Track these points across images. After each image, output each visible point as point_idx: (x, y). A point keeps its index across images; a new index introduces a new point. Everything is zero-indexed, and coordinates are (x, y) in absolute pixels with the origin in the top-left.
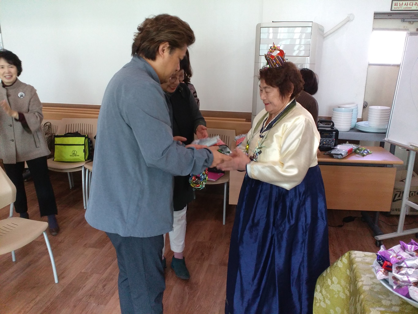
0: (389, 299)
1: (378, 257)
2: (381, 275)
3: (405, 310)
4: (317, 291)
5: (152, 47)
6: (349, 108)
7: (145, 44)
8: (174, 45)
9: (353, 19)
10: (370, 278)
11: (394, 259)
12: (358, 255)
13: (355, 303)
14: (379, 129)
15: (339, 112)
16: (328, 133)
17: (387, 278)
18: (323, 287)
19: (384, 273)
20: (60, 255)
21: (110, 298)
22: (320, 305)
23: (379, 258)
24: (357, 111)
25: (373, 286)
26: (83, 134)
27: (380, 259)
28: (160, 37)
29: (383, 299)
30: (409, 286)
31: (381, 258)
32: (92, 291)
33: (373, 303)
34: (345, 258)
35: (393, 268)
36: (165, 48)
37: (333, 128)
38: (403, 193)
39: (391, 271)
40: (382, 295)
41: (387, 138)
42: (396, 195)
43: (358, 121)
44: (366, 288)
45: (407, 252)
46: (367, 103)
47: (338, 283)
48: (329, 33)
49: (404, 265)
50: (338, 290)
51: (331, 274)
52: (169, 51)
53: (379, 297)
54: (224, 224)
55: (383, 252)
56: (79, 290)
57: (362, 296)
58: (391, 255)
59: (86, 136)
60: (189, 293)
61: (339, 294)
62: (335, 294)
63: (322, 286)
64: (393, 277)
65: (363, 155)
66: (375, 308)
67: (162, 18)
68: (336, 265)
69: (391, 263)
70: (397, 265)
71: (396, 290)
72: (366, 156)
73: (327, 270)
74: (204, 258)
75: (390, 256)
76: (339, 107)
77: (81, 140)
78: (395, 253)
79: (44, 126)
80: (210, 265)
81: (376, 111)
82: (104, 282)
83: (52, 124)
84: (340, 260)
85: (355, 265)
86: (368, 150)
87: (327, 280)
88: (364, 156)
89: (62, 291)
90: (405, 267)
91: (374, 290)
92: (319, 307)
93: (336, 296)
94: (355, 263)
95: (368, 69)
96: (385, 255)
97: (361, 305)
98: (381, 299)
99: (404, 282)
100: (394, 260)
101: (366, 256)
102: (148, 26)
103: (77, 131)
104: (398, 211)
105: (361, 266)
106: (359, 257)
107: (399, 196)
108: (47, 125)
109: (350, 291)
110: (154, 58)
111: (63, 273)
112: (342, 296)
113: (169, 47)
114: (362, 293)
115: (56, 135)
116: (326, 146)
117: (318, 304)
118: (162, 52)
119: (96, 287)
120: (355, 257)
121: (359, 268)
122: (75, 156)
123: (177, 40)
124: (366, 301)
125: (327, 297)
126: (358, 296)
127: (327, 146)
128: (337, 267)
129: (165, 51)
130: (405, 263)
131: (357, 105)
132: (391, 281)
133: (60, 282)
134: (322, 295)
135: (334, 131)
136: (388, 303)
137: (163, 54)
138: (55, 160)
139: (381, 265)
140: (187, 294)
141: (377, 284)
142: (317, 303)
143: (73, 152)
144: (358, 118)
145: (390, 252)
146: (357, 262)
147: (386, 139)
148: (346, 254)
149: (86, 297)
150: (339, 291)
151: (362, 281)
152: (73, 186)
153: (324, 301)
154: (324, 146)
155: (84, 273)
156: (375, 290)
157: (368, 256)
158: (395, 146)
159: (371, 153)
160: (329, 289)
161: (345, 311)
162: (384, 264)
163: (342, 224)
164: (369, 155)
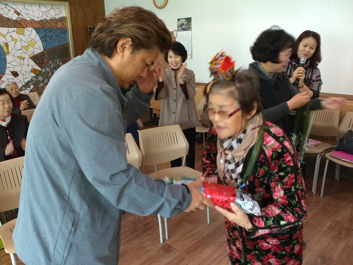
5: (109, 40)
8: (138, 45)
36: (127, 46)
74: (341, 237)
80: (347, 246)
110: (110, 55)
113: (132, 45)
118: (121, 50)
129: (125, 49)
137: (121, 53)
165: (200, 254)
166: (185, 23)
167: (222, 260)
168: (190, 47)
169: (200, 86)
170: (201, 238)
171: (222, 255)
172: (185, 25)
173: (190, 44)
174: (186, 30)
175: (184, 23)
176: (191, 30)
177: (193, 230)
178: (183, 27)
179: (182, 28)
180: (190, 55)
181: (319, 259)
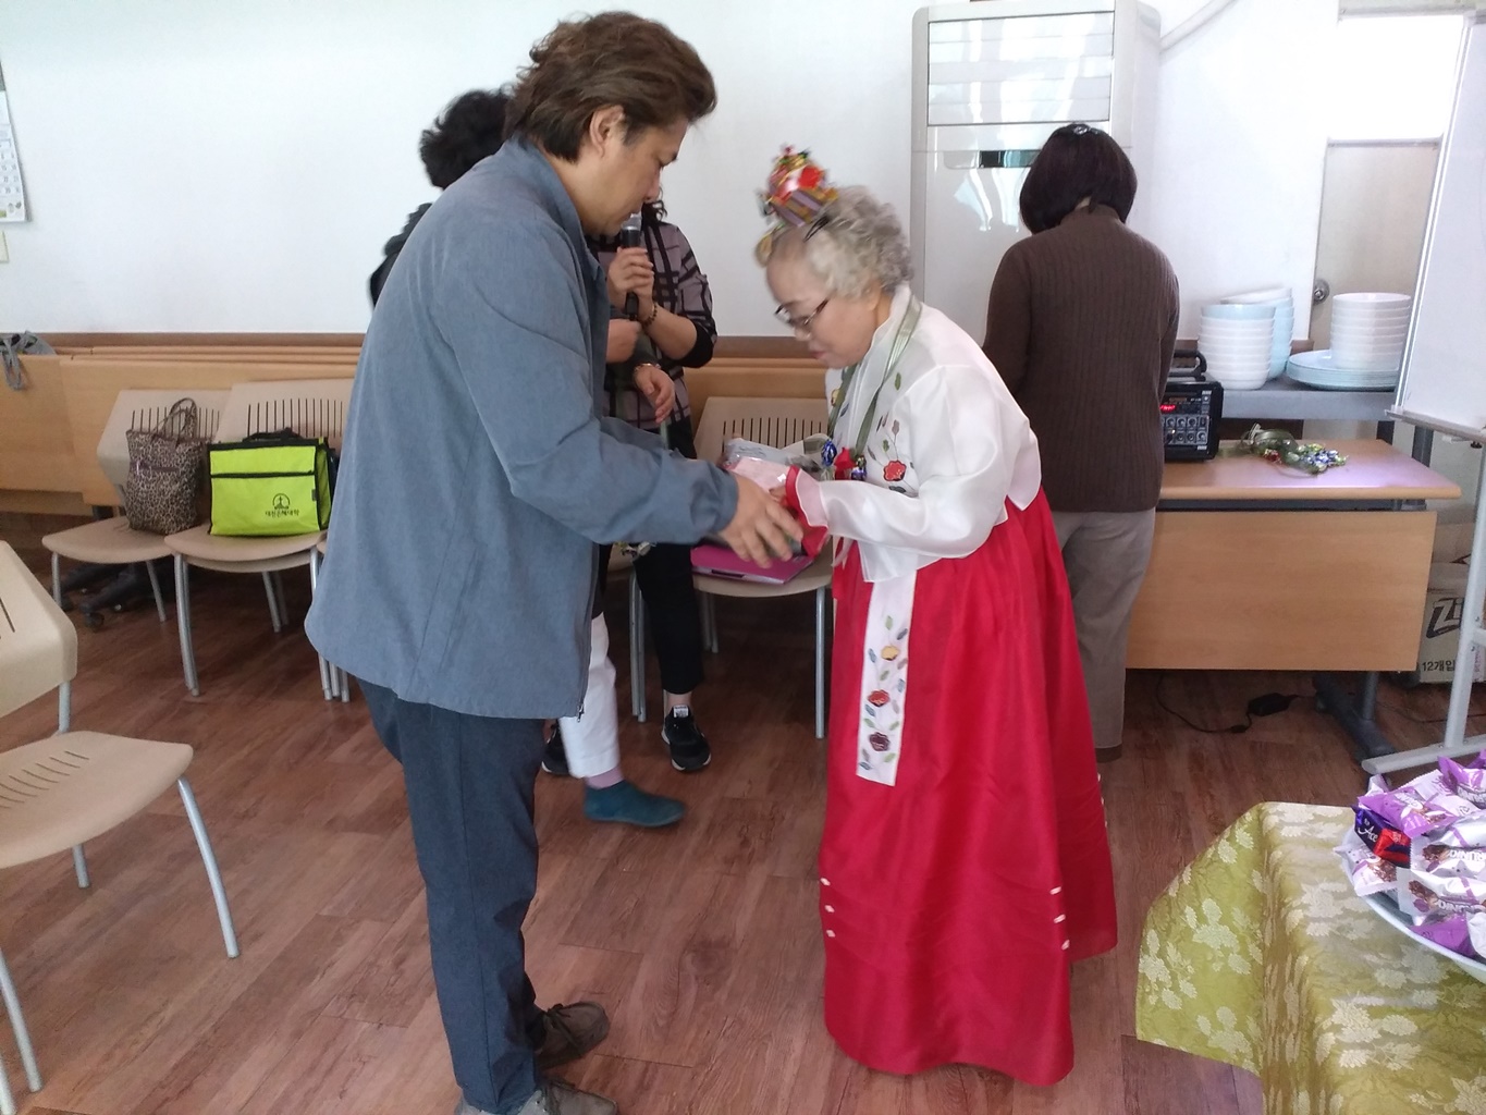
0: (1399, 966)
1: (1358, 817)
2: (1368, 879)
3: (1458, 1001)
4: (1147, 951)
5: (569, 116)
6: (1260, 302)
7: (548, 106)
8: (640, 118)
10: (1334, 893)
11: (1414, 821)
12: (1290, 819)
13: (1282, 984)
14: (1370, 377)
15: (1225, 320)
16: (1184, 397)
17: (1389, 891)
18: (1167, 935)
19: (1379, 874)
20: (245, 861)
21: (421, 1003)
22: (1160, 1000)
23: (1363, 821)
24: (1291, 313)
25: (1344, 922)
26: (310, 437)
27: (1367, 822)
28: (597, 87)
29: (1378, 966)
30: (1468, 914)
31: (1370, 819)
32: (357, 979)
33: (1344, 981)
34: (1245, 830)
35: (1412, 853)
36: (612, 125)
37: (1203, 379)
38: (1463, 604)
39: (1406, 865)
40: (1377, 955)
41: (1400, 404)
42: (1438, 611)
43: (1293, 352)
44: (1317, 930)
45: (1464, 793)
46: (1327, 287)
47: (1221, 922)
48: (1178, 34)
49: (1451, 839)
50: (1222, 946)
51: (1196, 889)
52: (622, 134)
53: (1365, 961)
55: (1379, 798)
56: (314, 977)
57: (1304, 960)
58: (1406, 805)
59: (321, 441)
60: (697, 978)
61: (1225, 960)
62: (1213, 960)
63: (1165, 935)
64: (1410, 883)
65: (1314, 469)
66: (1348, 999)
67: (609, 25)
68: (1213, 855)
69: (1403, 835)
70: (1427, 842)
71: (1423, 931)
72: (1323, 472)
73: (1181, 877)
74: (751, 855)
75: (1400, 809)
76: (1225, 302)
77: (304, 457)
78: (1420, 799)
79: (172, 412)
80: (773, 880)
81: (1356, 310)
82: (398, 947)
83: (198, 405)
84: (1228, 840)
85: (1281, 853)
86: (1332, 452)
87: (1182, 913)
88: (1316, 472)
89: (254, 984)
90: (1455, 848)
91: (1349, 936)
92: (1156, 1008)
93: (1217, 967)
94: (1278, 845)
95: (1325, 159)
96: (1382, 808)
97: (1299, 990)
98: (1373, 967)
99: (1450, 899)
100: (1416, 824)
101: (1318, 818)
102: (562, 49)
103: (288, 424)
104: (1448, 669)
105: (1301, 854)
106: (1293, 824)
107: (1450, 616)
108: (181, 411)
109: (1264, 945)
110: (571, 153)
111: (255, 920)
112: (1239, 966)
113: (624, 122)
114: (1303, 949)
115: (216, 441)
116: (1177, 443)
117: (1152, 1000)
118: (600, 138)
119: (371, 965)
120: (1282, 824)
121: (1293, 861)
122: (285, 513)
123: (650, 101)
124: (1316, 974)
125: (1185, 973)
126: (1290, 958)
127: (1182, 443)
128: (1216, 864)
129: (609, 134)
130: (1457, 835)
131: (1290, 291)
132: (1406, 901)
133: (243, 952)
134: (1167, 965)
135: (1207, 387)
136: (1399, 979)
137: (600, 143)
138: (214, 530)
139: (1371, 846)
140: (693, 980)
141: (1359, 916)
142: (1149, 993)
143: (277, 502)
144: (1293, 342)
145: (1402, 796)
146: (1286, 840)
147: (1395, 409)
148: (1248, 814)
149: (337, 1000)
150: (1226, 951)
151: (1305, 907)
152: (286, 622)
153: (1175, 988)
154: (1171, 443)
155: (329, 918)
156: (1352, 936)
157: (1327, 820)
158: (1430, 433)
159: (1343, 464)
160: (1191, 942)
161: (1251, 1019)
162: (1381, 842)
163: (1246, 723)
164: (1335, 469)
165: (216, 1099)
167: (317, 1088)
168: (9, 167)
169: (94, 349)
170: (207, 1028)
171: (312, 1069)
173: (8, 157)
177: (165, 1005)
180: (19, 205)
181: (688, 958)
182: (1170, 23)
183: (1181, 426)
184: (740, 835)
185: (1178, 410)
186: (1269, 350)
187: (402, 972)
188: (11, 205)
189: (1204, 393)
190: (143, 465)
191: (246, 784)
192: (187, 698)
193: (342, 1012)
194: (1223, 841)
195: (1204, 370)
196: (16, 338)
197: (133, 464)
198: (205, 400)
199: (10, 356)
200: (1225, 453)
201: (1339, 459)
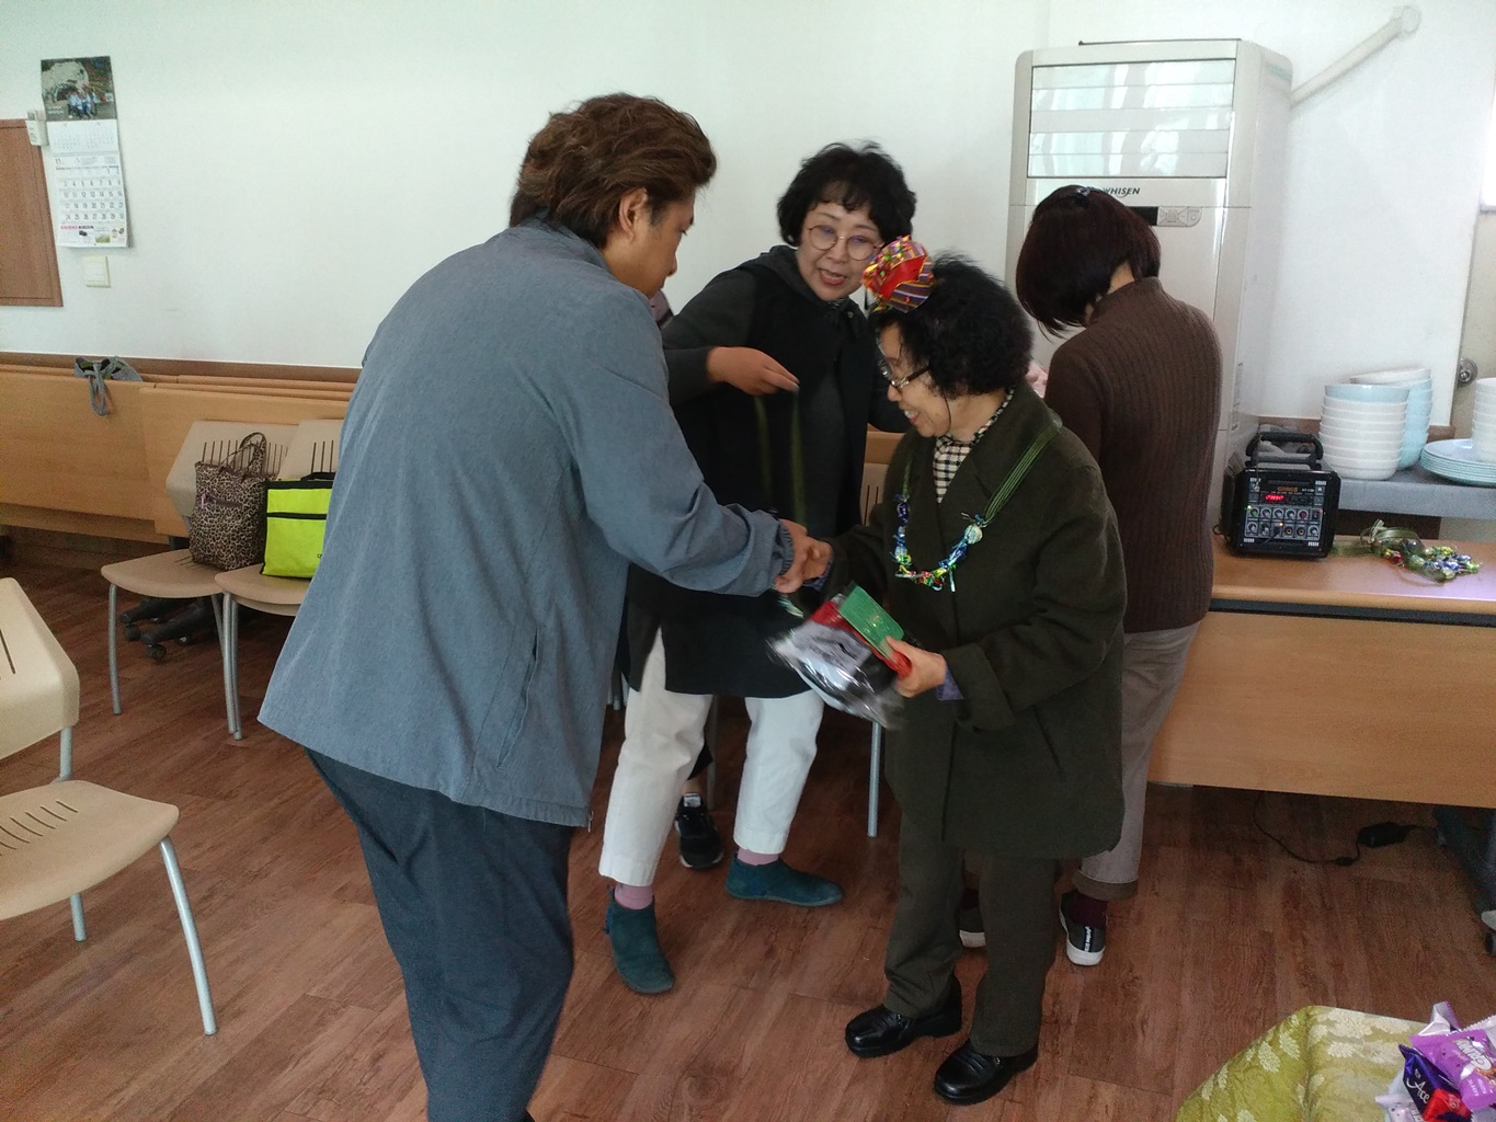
1: (1408, 1063)
5: (599, 206)
6: (1391, 383)
7: (574, 200)
9: (1417, 28)
11: (1477, 1086)
12: (1341, 1029)
15: (1354, 403)
16: (1294, 486)
20: (246, 927)
21: (392, 1108)
23: (1414, 1071)
24: (1429, 395)
27: (1418, 1074)
28: (621, 173)
31: (1421, 1071)
32: (329, 1073)
34: (1291, 1036)
36: (638, 208)
37: (1319, 467)
43: (1431, 439)
46: (1474, 368)
48: (1313, 85)
51: (1232, 1094)
52: (647, 216)
54: (872, 832)
55: (1439, 1039)
56: (286, 1067)
60: (691, 1110)
65: (1441, 576)
68: (1253, 1059)
69: (1463, 1101)
72: (1451, 580)
73: (1216, 1078)
74: (774, 969)
75: (1461, 1065)
76: (1354, 381)
79: (242, 445)
80: (794, 998)
82: (379, 1041)
83: (269, 440)
84: (1270, 1043)
85: (1322, 1079)
86: (1464, 557)
87: (1215, 1121)
88: (1442, 580)
89: (224, 1067)
94: (1324, 1066)
95: (1476, 228)
96: (1440, 1058)
100: (1479, 1091)
105: (1346, 1084)
106: (1344, 1039)
108: (251, 445)
111: (239, 995)
115: (277, 479)
116: (1286, 537)
118: (629, 222)
119: (347, 1058)
120: (1330, 1038)
121: (1337, 1092)
127: (1290, 537)
128: (1255, 1070)
129: (635, 218)
131: (1429, 371)
133: (222, 1030)
135: (1322, 477)
138: (265, 571)
139: (1420, 1107)
140: (686, 1111)
144: (1431, 427)
146: (1331, 1062)
148: (1294, 1016)
149: (306, 1094)
154: (1278, 537)
155: (317, 1000)
157: (1388, 1037)
159: (1475, 571)
162: (1432, 1106)
163: (1354, 855)
164: (1467, 578)
166: (83, 81)
168: (115, 193)
169: (181, 377)
172: (81, 91)
173: (115, 183)
174: (90, 118)
175: (75, 82)
176: (116, 117)
177: (129, 1082)
178: (74, 100)
179: (69, 106)
180: (121, 231)
181: (685, 1084)
182: (1306, 71)
183: (1290, 518)
184: (766, 943)
185: (1287, 500)
186: (1401, 436)
187: (378, 1070)
188: (114, 231)
189: (1317, 483)
190: (209, 499)
191: (264, 840)
192: (230, 742)
193: (306, 1110)
194: (1265, 1044)
195: (1320, 457)
196: (106, 362)
197: (199, 496)
198: (274, 435)
199: (96, 381)
200: (1340, 552)
201: (1471, 566)
